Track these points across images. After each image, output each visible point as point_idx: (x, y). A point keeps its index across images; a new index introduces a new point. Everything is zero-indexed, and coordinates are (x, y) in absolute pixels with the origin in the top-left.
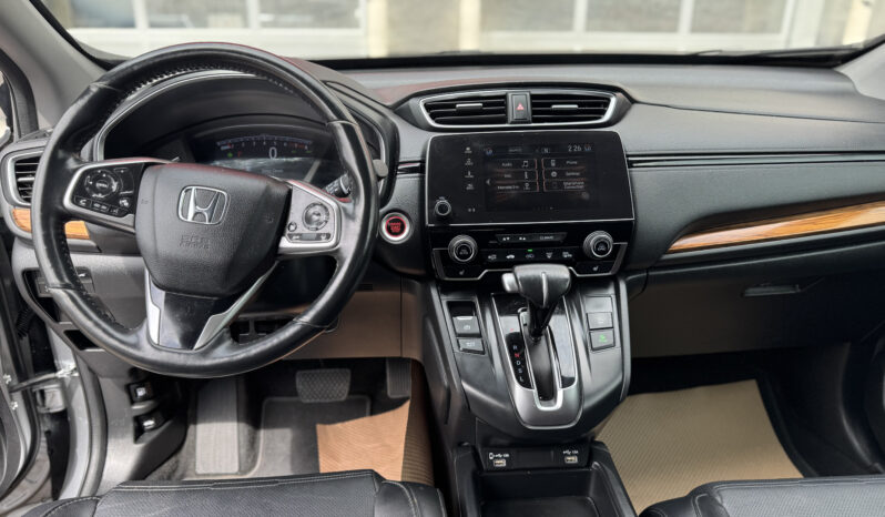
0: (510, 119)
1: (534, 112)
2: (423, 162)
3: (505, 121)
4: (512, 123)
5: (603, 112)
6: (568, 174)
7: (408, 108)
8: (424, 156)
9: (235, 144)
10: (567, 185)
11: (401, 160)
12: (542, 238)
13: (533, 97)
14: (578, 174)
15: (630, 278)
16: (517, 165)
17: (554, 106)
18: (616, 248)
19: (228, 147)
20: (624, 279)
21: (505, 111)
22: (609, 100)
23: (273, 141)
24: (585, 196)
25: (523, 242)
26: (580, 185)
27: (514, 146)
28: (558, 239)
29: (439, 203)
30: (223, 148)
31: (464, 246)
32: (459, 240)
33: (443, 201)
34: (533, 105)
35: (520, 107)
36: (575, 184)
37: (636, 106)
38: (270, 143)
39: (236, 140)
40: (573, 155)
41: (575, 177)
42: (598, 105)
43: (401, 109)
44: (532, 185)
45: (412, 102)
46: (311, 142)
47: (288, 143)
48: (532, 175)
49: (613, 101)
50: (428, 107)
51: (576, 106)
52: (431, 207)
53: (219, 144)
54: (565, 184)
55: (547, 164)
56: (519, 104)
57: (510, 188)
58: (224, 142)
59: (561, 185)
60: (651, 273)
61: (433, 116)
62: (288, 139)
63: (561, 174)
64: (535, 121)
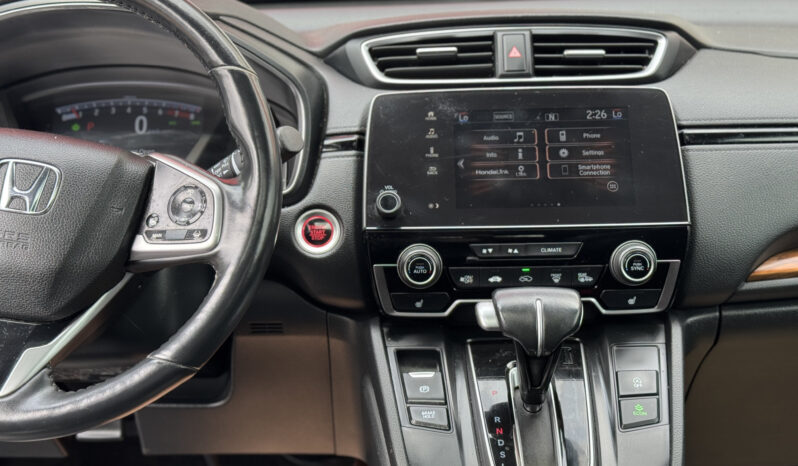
0: (500, 70)
1: (537, 61)
2: (362, 133)
3: (491, 73)
4: (502, 76)
5: (646, 62)
6: (585, 153)
7: (345, 56)
8: (364, 125)
9: (84, 111)
10: (586, 170)
11: (329, 132)
12: (544, 251)
13: (535, 38)
14: (601, 153)
15: (691, 320)
16: (508, 138)
17: (568, 52)
18: (662, 270)
19: (73, 116)
20: (682, 320)
21: (491, 60)
22: (656, 43)
23: (141, 107)
24: (613, 186)
25: (514, 256)
26: (604, 170)
27: (501, 110)
28: (569, 252)
29: (382, 193)
30: (65, 118)
31: (421, 261)
32: (413, 251)
33: (390, 191)
34: (536, 50)
35: (515, 53)
36: (597, 169)
37: (702, 53)
38: (137, 111)
39: (86, 105)
40: (595, 125)
41: (597, 157)
42: (641, 50)
43: (335, 58)
44: (530, 169)
45: (350, 46)
46: (199, 109)
47: (164, 109)
48: (529, 153)
49: (662, 44)
50: (375, 53)
51: (602, 52)
52: (371, 201)
53: (59, 111)
54: (581, 167)
55: (554, 138)
56: (513, 48)
57: (496, 175)
58: (68, 109)
59: (574, 169)
60: (725, 313)
61: (382, 67)
62: (164, 103)
63: (575, 153)
64: (538, 73)
